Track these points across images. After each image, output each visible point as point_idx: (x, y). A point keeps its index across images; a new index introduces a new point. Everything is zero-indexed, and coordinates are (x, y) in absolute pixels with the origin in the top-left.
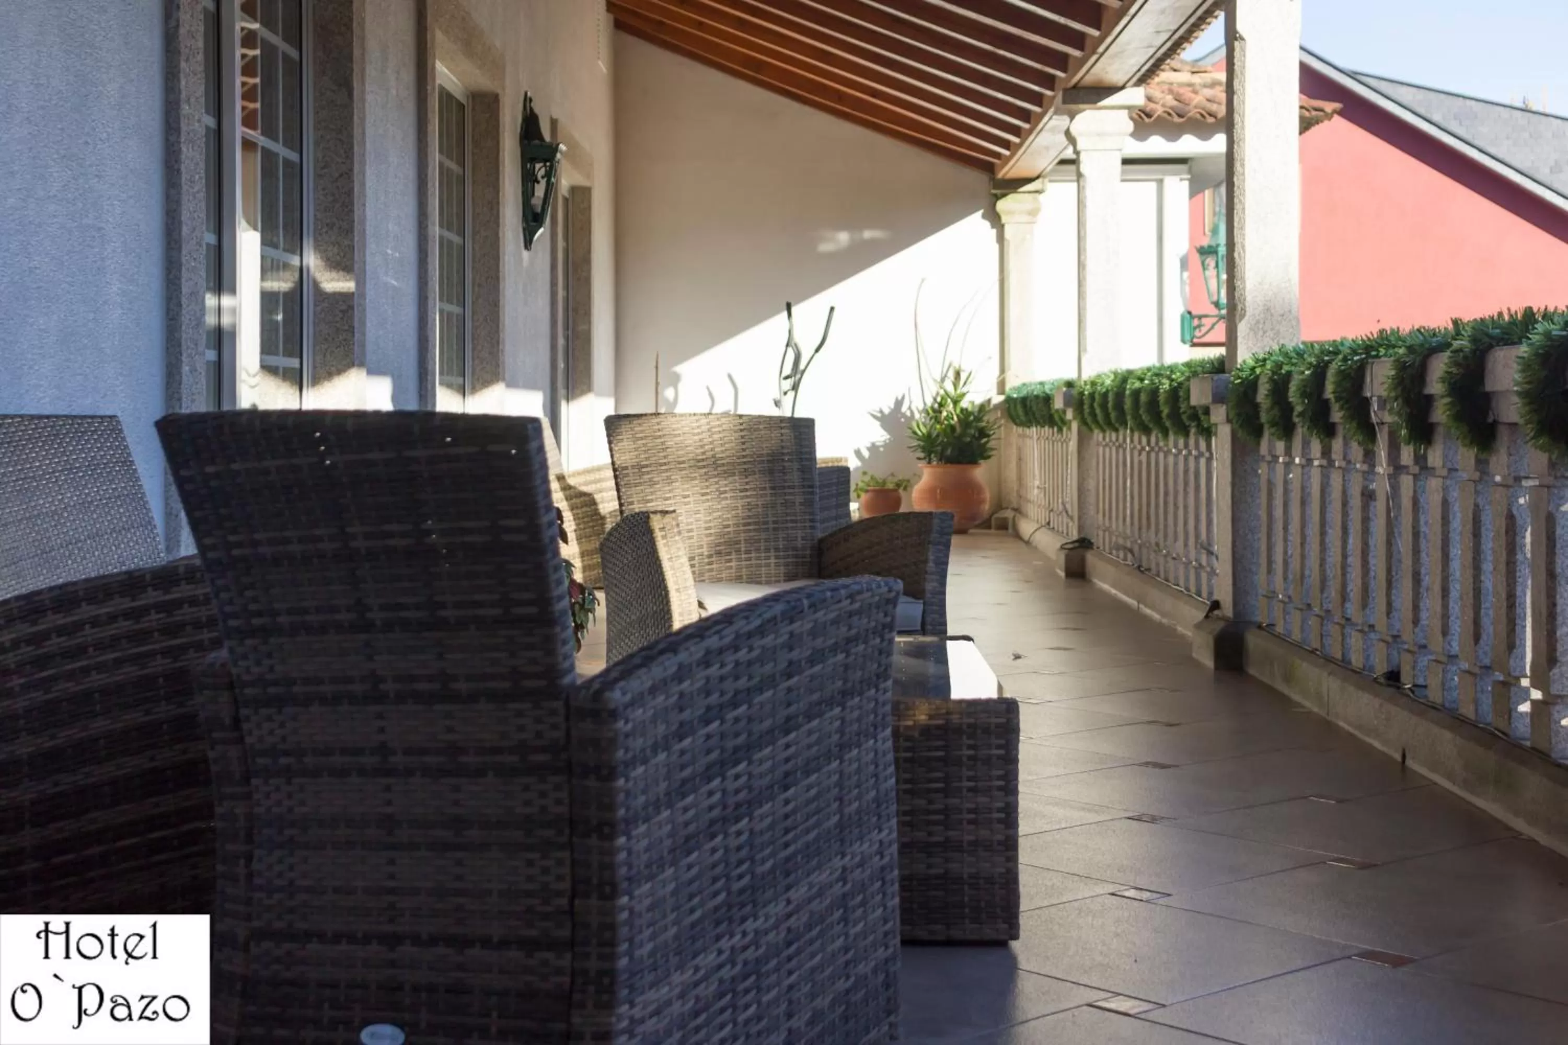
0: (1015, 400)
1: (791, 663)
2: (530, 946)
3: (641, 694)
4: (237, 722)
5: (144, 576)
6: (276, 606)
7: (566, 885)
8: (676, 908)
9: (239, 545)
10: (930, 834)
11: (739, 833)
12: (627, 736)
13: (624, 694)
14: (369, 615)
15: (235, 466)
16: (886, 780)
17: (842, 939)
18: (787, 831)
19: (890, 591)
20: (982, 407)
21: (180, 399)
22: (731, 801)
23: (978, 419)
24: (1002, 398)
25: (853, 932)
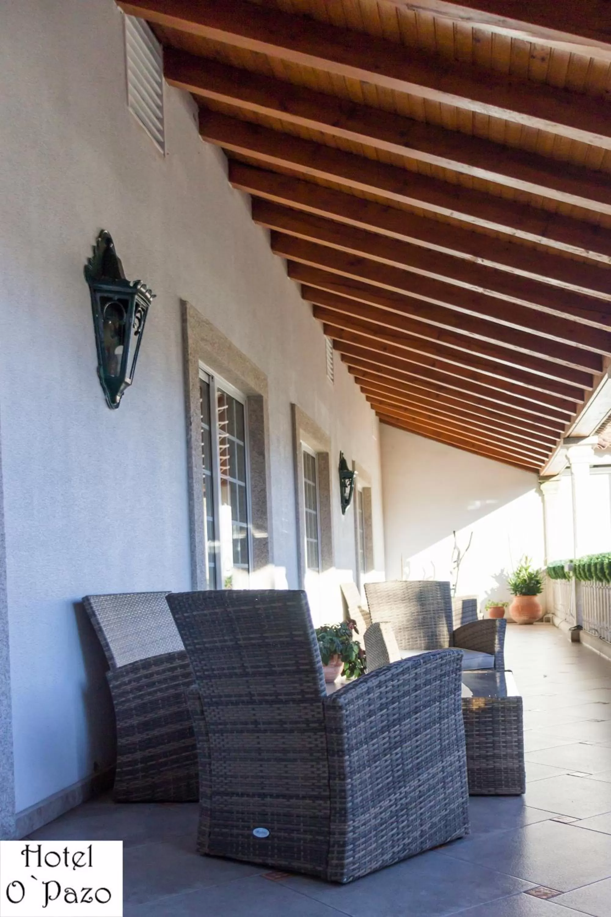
0: (550, 568)
1: (416, 685)
2: (315, 798)
3: (352, 700)
4: (202, 712)
5: (174, 655)
6: (213, 667)
7: (326, 775)
8: (371, 784)
9: (198, 644)
10: (487, 752)
11: (397, 754)
12: (347, 716)
13: (345, 700)
14: (247, 670)
15: (195, 613)
16: (460, 731)
17: (443, 795)
18: (417, 752)
19: (459, 655)
20: (537, 572)
21: (197, 583)
22: (393, 741)
23: (536, 576)
24: (546, 567)
25: (447, 792)
